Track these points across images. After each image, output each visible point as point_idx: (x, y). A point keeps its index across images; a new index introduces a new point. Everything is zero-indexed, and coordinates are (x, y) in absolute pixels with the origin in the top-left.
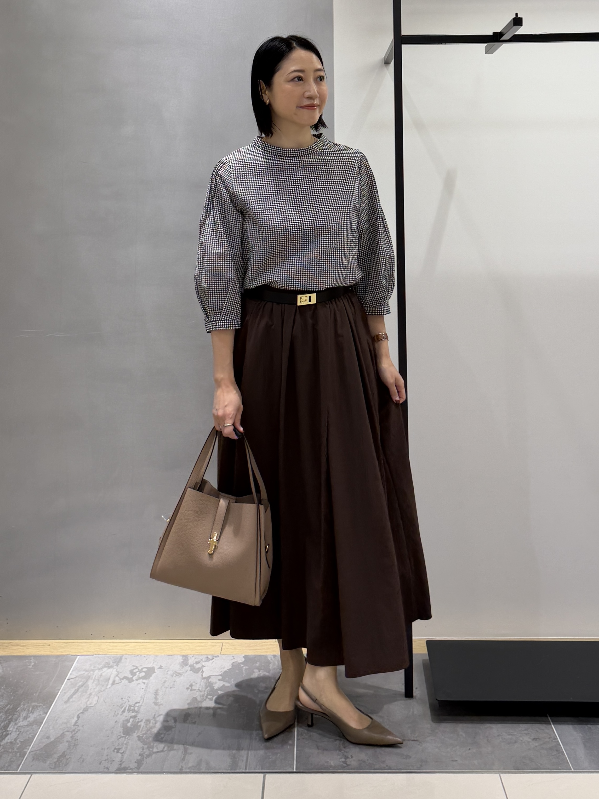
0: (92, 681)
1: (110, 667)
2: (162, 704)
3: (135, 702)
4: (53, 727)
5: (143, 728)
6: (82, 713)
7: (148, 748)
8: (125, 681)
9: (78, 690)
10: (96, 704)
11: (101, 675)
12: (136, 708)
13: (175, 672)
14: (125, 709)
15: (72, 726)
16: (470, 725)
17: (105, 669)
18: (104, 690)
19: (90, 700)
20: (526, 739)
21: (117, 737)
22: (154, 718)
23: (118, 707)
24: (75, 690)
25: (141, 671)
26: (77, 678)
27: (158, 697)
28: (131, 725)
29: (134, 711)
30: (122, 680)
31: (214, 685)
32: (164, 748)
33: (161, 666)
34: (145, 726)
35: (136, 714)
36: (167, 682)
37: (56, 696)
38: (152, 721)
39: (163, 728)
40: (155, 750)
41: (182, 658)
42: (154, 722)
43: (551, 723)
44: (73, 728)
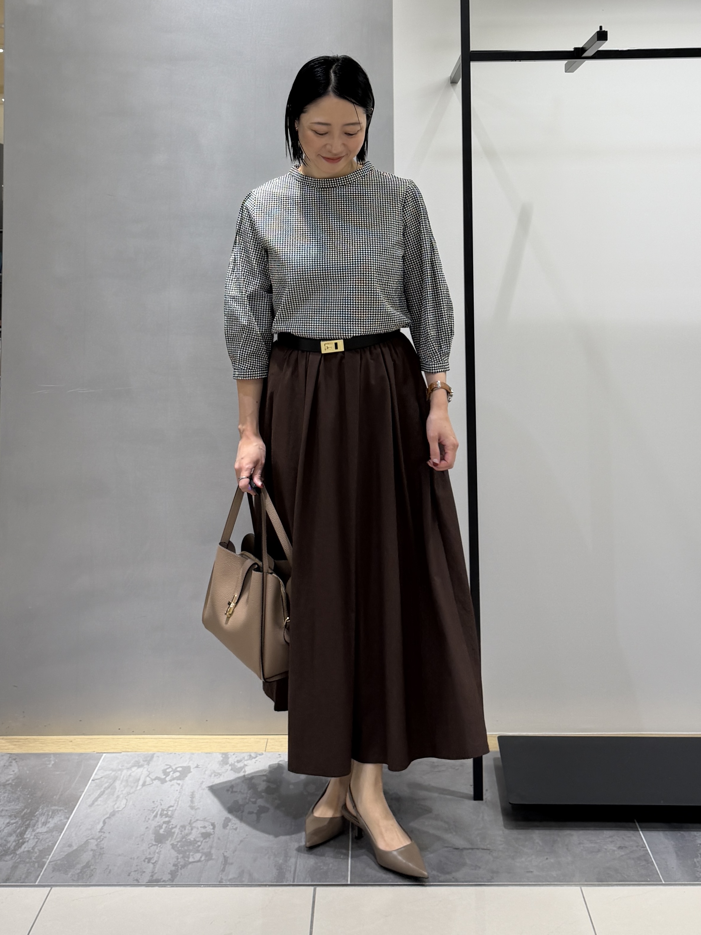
0: (120, 782)
1: (140, 766)
2: (199, 808)
3: (169, 805)
4: (76, 834)
5: (177, 835)
6: (109, 818)
7: (183, 857)
8: (157, 782)
9: (104, 792)
10: (125, 807)
11: (130, 775)
12: (170, 813)
13: (214, 772)
14: (157, 814)
15: (98, 833)
16: (547, 832)
17: (134, 769)
18: (133, 793)
19: (118, 804)
20: (611, 847)
21: (149, 845)
22: (190, 823)
23: (149, 811)
24: (101, 792)
25: (175, 771)
26: (103, 779)
27: (194, 799)
28: (163, 832)
29: (167, 816)
30: (154, 781)
31: (257, 787)
32: (201, 857)
33: (197, 765)
34: (180, 832)
35: (169, 819)
36: (204, 784)
37: (79, 799)
38: (187, 828)
39: (200, 835)
40: (191, 860)
41: (222, 756)
42: (190, 828)
43: (639, 829)
44: (99, 835)
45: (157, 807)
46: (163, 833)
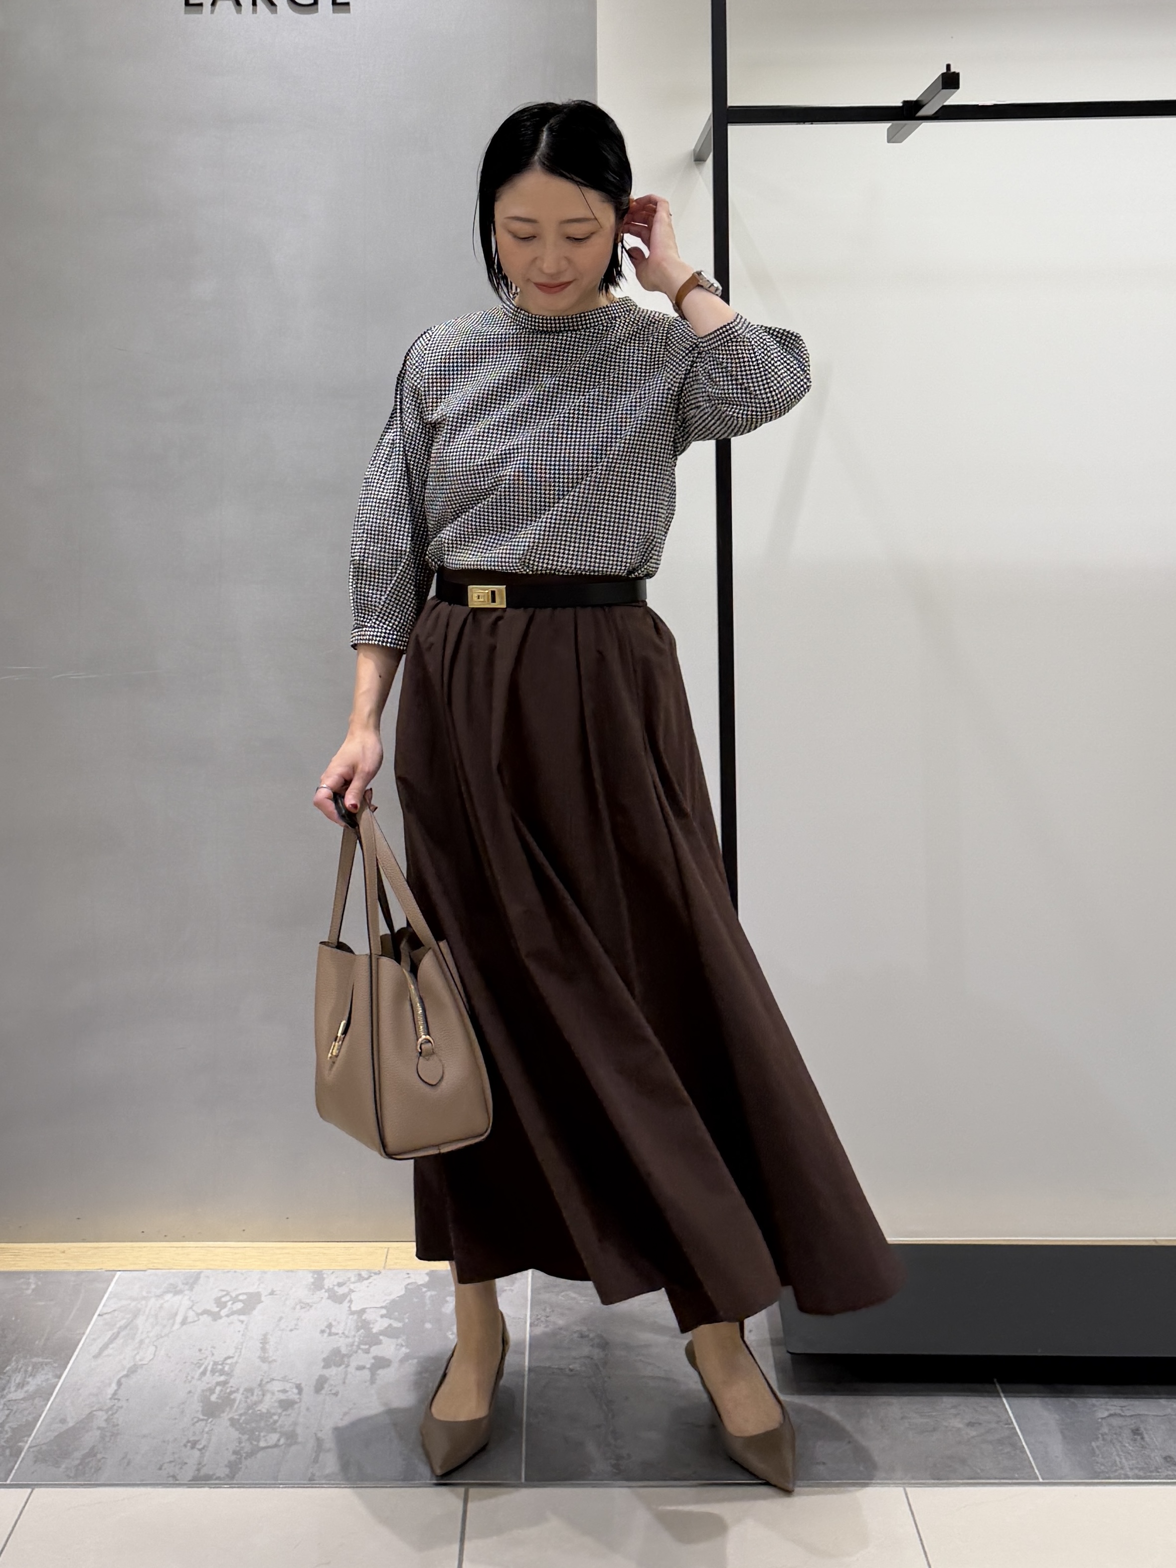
0: (144, 1317)
1: (178, 1293)
2: (275, 1361)
3: (225, 1356)
4: (72, 1402)
5: (240, 1403)
6: (127, 1376)
7: (248, 1439)
8: (205, 1318)
9: (118, 1333)
10: (153, 1359)
11: (161, 1307)
12: (227, 1368)
13: (301, 1302)
14: (206, 1369)
15: (108, 1401)
16: (850, 1399)
17: (168, 1297)
18: (167, 1335)
19: (141, 1354)
20: (957, 1423)
21: (192, 1419)
22: (260, 1385)
23: (193, 1366)
24: (114, 1334)
25: (235, 1300)
26: (116, 1313)
27: (267, 1346)
28: (217, 1398)
29: (222, 1372)
30: (200, 1317)
31: (371, 1326)
32: (279, 1440)
33: (272, 1290)
34: (244, 1400)
35: (227, 1378)
36: (283, 1321)
37: (77, 1346)
38: (256, 1392)
39: (276, 1404)
40: (262, 1444)
41: (313, 1277)
42: (260, 1393)
43: (1002, 1395)
44: (109, 1403)
45: (206, 1358)
46: (216, 1400)
